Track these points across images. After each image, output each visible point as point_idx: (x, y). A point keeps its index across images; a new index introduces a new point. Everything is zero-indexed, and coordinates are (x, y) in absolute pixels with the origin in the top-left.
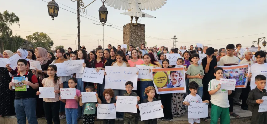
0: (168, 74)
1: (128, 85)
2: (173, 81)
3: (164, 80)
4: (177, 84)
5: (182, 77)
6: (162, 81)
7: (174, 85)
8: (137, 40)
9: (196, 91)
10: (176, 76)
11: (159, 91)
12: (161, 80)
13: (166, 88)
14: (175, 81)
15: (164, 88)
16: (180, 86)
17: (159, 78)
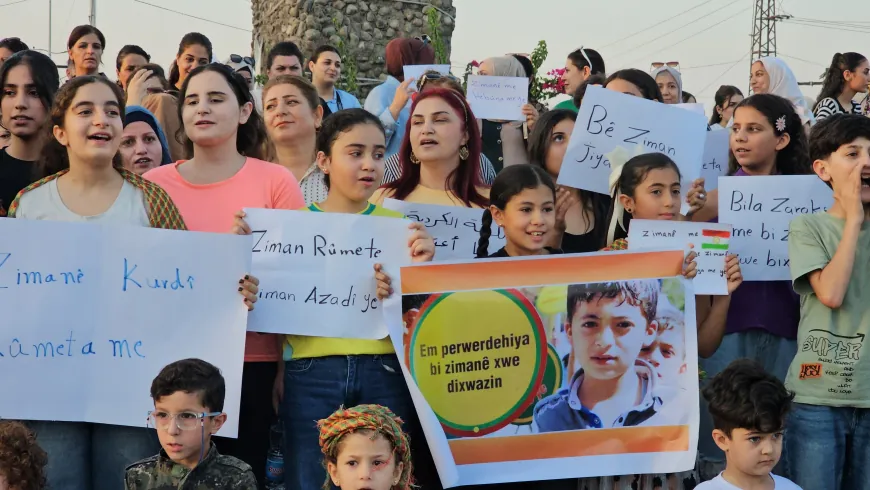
0: (541, 307)
1: (177, 400)
2: (593, 372)
3: (506, 362)
4: (626, 399)
5: (666, 338)
6: (493, 372)
7: (599, 409)
9: (771, 447)
10: (622, 325)
11: (461, 458)
12: (485, 364)
13: (524, 430)
14: (611, 374)
15: (509, 431)
16: (650, 412)
17: (467, 348)
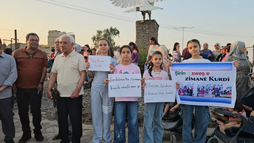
8: (145, 40)
